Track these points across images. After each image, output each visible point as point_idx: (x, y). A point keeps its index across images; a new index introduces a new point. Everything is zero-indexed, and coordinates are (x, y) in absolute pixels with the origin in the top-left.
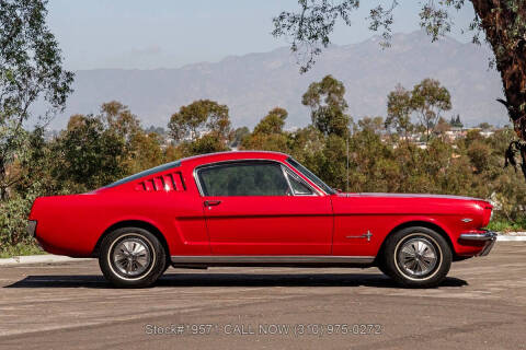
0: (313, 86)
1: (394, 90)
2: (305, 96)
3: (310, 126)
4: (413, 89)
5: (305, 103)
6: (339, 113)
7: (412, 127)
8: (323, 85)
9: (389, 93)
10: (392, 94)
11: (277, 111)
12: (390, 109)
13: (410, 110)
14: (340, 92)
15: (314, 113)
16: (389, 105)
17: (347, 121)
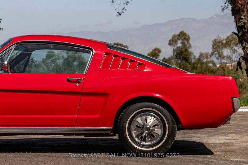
0: (174, 36)
1: (216, 38)
2: (170, 41)
3: (172, 57)
4: (226, 38)
5: (170, 44)
6: (186, 50)
7: (224, 57)
8: (179, 35)
9: (213, 39)
10: (215, 40)
11: (156, 49)
12: (213, 48)
13: (224, 49)
14: (188, 40)
15: (174, 50)
16: (213, 46)
17: (190, 54)
